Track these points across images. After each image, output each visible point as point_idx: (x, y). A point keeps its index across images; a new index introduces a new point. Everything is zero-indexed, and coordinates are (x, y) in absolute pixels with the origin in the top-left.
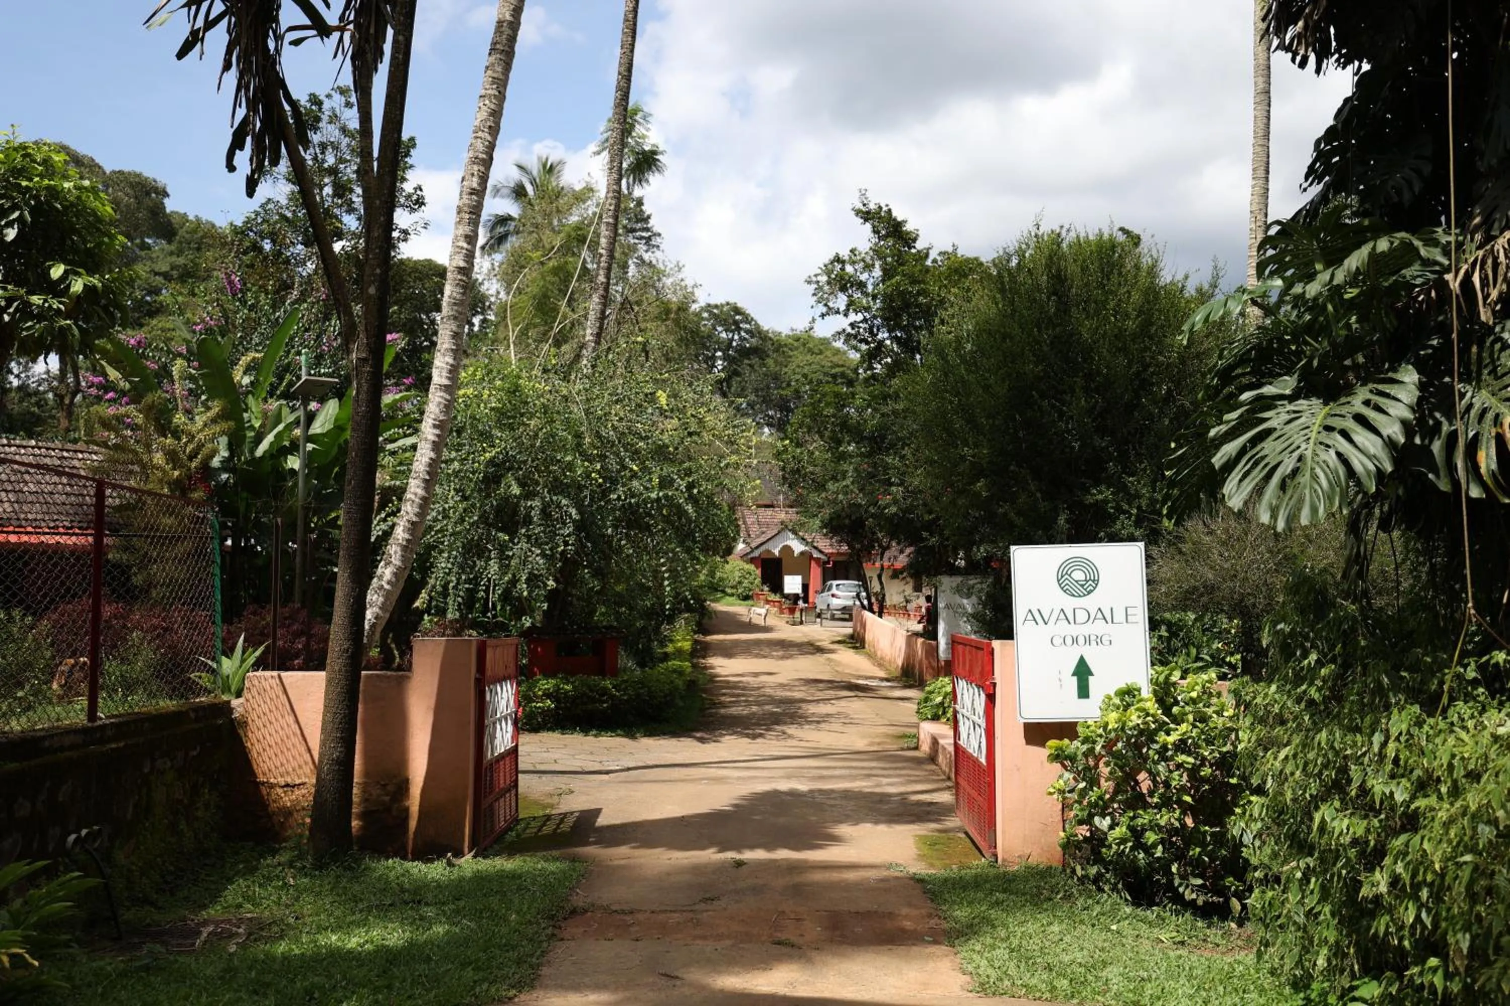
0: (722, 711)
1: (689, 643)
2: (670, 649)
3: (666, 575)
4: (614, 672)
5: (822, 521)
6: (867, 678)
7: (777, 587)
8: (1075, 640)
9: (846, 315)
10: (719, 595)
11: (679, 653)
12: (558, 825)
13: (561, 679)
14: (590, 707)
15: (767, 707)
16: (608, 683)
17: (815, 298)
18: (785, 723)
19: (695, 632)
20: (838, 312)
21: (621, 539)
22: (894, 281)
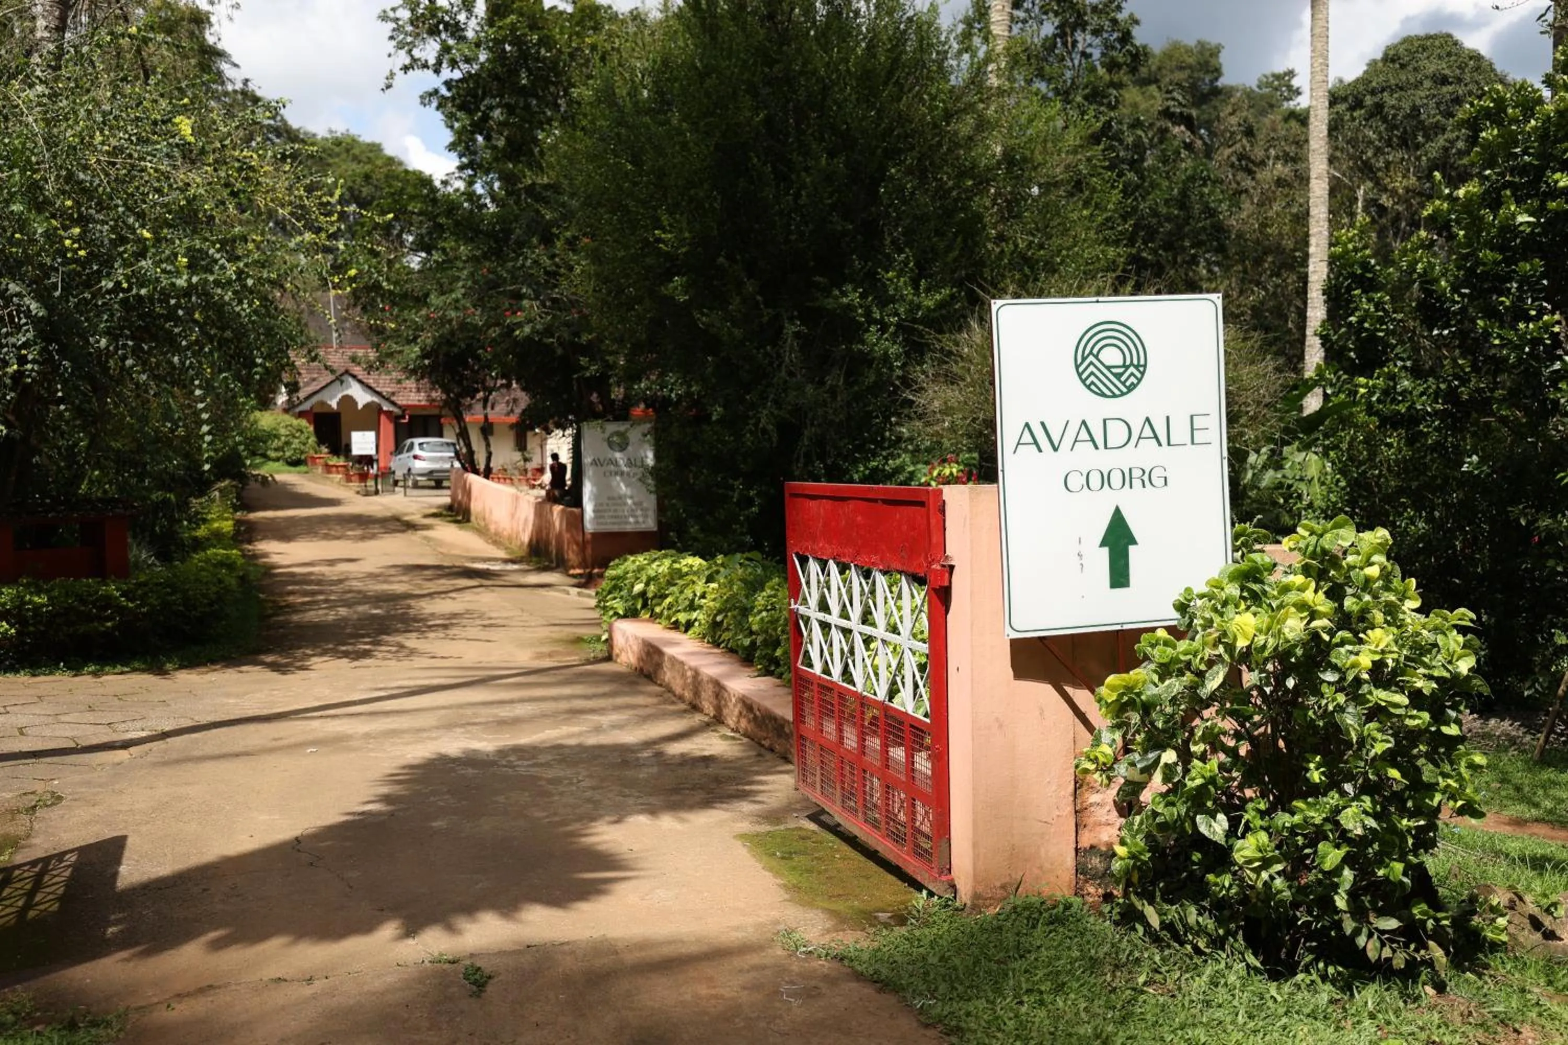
0: (295, 618)
1: (230, 523)
2: (202, 532)
3: (205, 416)
4: (123, 570)
5: (422, 350)
6: (485, 560)
7: (340, 447)
8: (1106, 480)
9: (437, 71)
10: (258, 460)
11: (218, 536)
12: (31, 894)
13: (27, 586)
14: (82, 629)
15: (361, 609)
16: (112, 589)
17: (394, 43)
18: (398, 631)
19: (236, 508)
20: (425, 66)
21: (124, 358)
22: (508, 20)
